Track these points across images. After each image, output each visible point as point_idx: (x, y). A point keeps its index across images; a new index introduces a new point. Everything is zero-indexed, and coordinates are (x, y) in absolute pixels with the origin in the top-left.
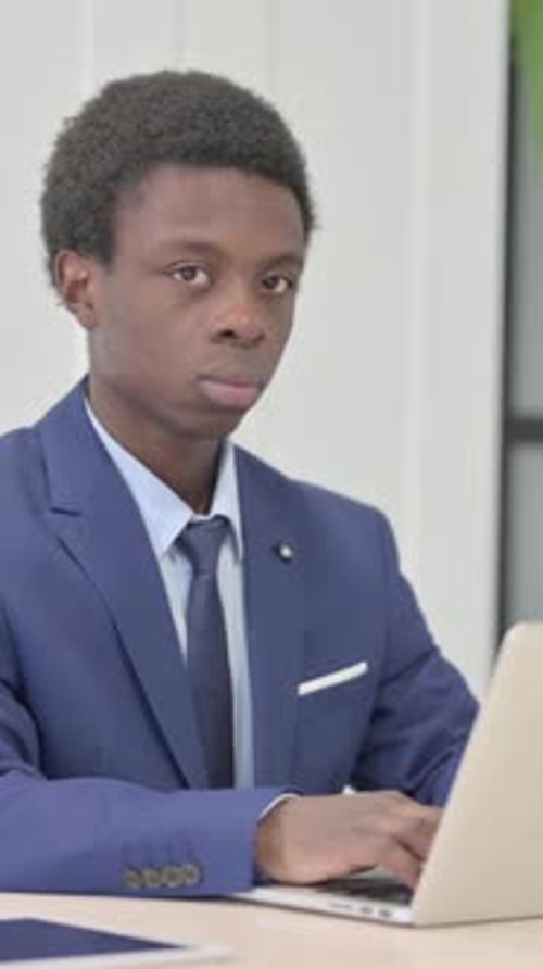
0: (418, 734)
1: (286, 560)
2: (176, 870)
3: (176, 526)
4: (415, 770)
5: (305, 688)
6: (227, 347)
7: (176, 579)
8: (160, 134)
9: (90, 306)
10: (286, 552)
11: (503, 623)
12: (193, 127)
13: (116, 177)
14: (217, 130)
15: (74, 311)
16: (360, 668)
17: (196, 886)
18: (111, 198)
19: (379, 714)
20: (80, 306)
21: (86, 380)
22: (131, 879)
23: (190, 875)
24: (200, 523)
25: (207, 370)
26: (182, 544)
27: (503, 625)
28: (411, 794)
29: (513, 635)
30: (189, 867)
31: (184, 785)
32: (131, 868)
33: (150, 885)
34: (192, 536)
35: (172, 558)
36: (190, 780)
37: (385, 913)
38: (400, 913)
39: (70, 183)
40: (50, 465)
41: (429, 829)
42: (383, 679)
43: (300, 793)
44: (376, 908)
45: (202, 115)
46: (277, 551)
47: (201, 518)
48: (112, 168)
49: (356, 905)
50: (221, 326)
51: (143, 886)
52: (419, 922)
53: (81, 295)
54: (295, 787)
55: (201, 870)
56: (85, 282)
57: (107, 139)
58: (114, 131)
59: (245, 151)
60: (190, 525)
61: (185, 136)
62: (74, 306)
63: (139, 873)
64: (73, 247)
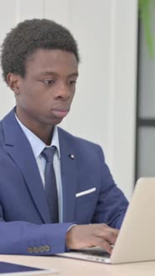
0: (111, 208)
1: (72, 159)
2: (43, 247)
3: (41, 149)
4: (110, 218)
5: (78, 195)
6: (59, 101)
7: (41, 164)
8: (38, 40)
9: (18, 88)
10: (72, 156)
11: (136, 177)
12: (47, 38)
13: (26, 52)
14: (54, 38)
15: (13, 90)
16: (94, 190)
17: (48, 252)
18: (24, 59)
19: (99, 203)
20: (15, 88)
21: (15, 108)
22: (30, 250)
23: (47, 248)
24: (48, 148)
25: (54, 108)
26: (43, 154)
27: (136, 178)
28: (109, 225)
29: (140, 181)
30: (47, 246)
31: (44, 223)
32: (30, 247)
33: (35, 252)
34: (46, 152)
35: (40, 158)
36: (45, 221)
37: (103, 260)
38: (107, 260)
39: (11, 54)
40: (5, 132)
41: (115, 236)
42: (101, 192)
43: (78, 224)
44: (100, 259)
45: (49, 34)
46: (70, 156)
47: (48, 147)
48: (24, 50)
49: (94, 258)
50: (57, 95)
51: (34, 252)
52: (113, 262)
53: (15, 85)
54: (76, 222)
55: (50, 247)
56: (16, 81)
57: (22, 41)
58: (23, 39)
59: (62, 44)
60: (45, 149)
61: (45, 41)
62: (13, 88)
63: (33, 248)
64: (12, 72)
